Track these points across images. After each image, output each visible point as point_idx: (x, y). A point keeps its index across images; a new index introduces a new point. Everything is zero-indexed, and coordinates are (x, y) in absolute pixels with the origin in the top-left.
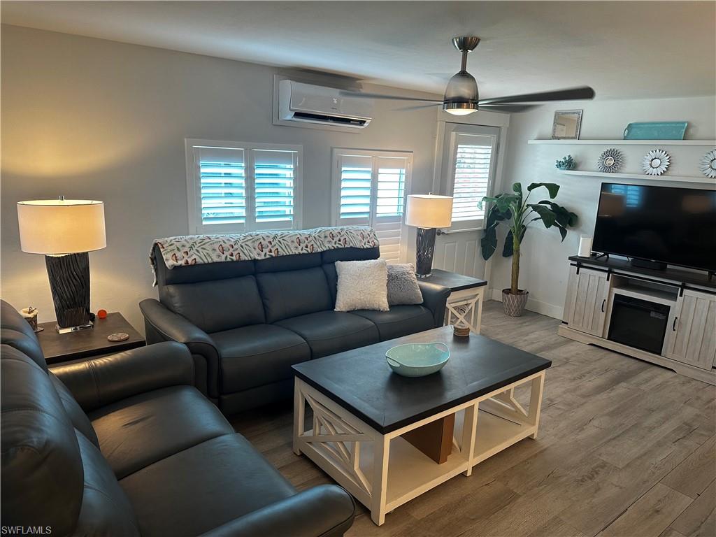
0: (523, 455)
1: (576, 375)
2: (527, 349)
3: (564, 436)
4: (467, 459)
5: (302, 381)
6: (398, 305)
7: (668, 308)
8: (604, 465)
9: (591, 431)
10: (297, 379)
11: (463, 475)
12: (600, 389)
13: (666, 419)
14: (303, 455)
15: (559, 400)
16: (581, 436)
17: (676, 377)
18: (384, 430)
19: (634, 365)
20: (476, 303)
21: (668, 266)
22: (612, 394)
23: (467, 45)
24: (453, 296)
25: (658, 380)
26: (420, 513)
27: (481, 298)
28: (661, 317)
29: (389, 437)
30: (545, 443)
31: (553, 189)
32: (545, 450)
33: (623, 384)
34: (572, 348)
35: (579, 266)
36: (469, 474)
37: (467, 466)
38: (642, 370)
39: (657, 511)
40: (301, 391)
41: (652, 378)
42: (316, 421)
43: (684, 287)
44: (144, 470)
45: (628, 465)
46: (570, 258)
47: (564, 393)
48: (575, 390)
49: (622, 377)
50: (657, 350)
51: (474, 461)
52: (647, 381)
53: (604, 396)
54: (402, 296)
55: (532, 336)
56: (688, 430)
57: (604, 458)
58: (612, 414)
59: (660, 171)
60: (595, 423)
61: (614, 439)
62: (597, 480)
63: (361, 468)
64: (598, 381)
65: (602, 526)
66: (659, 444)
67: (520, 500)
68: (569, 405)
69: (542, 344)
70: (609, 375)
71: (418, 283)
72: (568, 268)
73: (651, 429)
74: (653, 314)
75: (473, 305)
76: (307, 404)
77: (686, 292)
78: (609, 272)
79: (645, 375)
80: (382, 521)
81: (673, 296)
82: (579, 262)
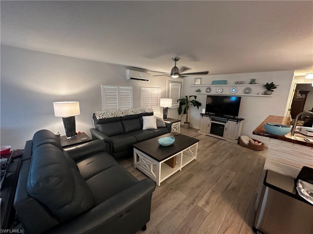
0: (193, 164)
1: (203, 143)
2: (191, 137)
3: (202, 159)
4: (180, 166)
5: (136, 149)
6: (159, 127)
7: (224, 125)
8: (213, 165)
9: (209, 157)
10: (134, 149)
11: (179, 171)
12: (209, 146)
13: (226, 152)
14: (136, 168)
15: (200, 149)
16: (206, 158)
17: (227, 142)
18: (159, 161)
19: (217, 140)
20: (179, 126)
21: (224, 115)
22: (213, 147)
23: (176, 60)
24: (173, 124)
25: (223, 143)
26: (169, 182)
27: (180, 124)
28: (223, 127)
29: (161, 163)
30: (198, 161)
31: (195, 97)
32: (198, 163)
33: (215, 145)
34: (202, 136)
35: (202, 116)
36: (181, 170)
37: (180, 168)
38: (218, 141)
39: (228, 177)
40: (135, 151)
41: (221, 142)
42: (140, 159)
43: (228, 120)
44: (93, 177)
45: (219, 165)
46: (200, 114)
47: (201, 147)
48: (204, 146)
49: (214, 143)
50: (222, 136)
51: (182, 167)
52: (220, 143)
53: (211, 147)
54: (160, 125)
55: (192, 133)
56: (231, 155)
57: (213, 164)
58: (213, 152)
59: (220, 92)
60: (210, 155)
61: (215, 158)
62: (212, 169)
63: (153, 171)
64: (209, 144)
65: (215, 182)
66: (226, 159)
67: (194, 176)
68: (203, 150)
69: (194, 135)
70: (211, 142)
71: (164, 121)
72: (200, 116)
73: (223, 155)
74: (221, 127)
75: (178, 127)
76: (137, 155)
77: (228, 121)
78: (210, 117)
79: (219, 142)
80: (159, 185)
81: (225, 123)
82: (202, 115)
